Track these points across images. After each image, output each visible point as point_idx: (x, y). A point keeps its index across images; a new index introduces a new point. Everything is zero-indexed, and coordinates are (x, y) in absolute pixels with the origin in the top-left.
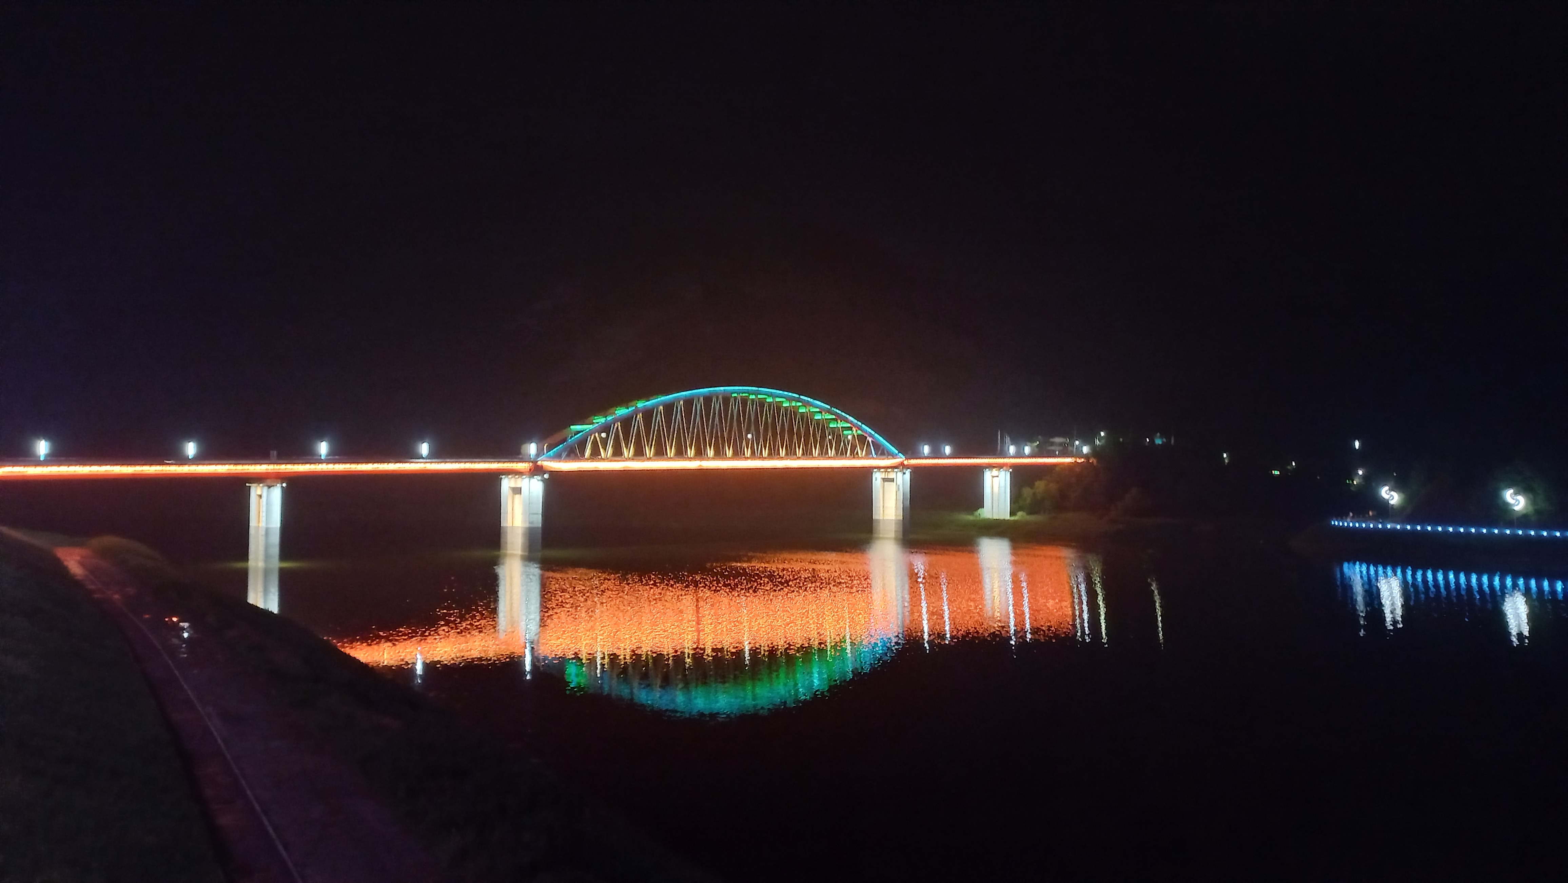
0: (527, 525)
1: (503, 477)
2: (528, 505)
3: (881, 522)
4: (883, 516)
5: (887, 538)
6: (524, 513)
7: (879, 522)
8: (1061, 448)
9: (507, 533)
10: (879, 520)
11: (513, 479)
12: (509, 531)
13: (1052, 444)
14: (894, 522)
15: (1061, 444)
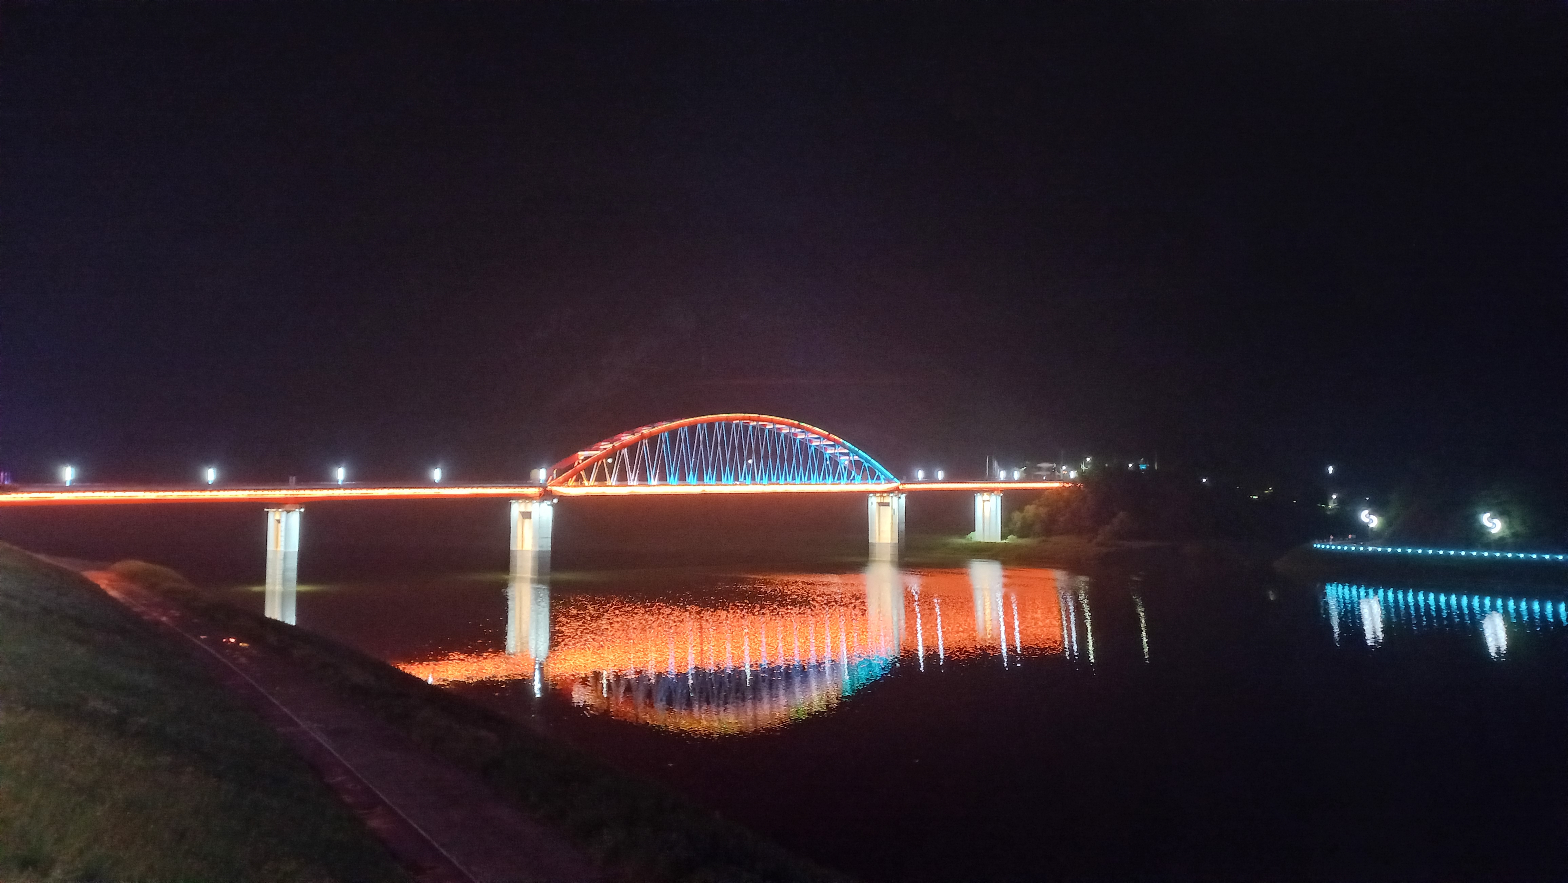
0: (538, 549)
1: (514, 501)
2: (538, 529)
3: (877, 545)
4: (879, 539)
5: (884, 562)
6: (534, 538)
7: (875, 546)
8: (1049, 473)
9: (516, 556)
10: (876, 543)
11: (523, 504)
12: (518, 555)
13: (1040, 469)
14: (889, 545)
15: (1048, 469)
